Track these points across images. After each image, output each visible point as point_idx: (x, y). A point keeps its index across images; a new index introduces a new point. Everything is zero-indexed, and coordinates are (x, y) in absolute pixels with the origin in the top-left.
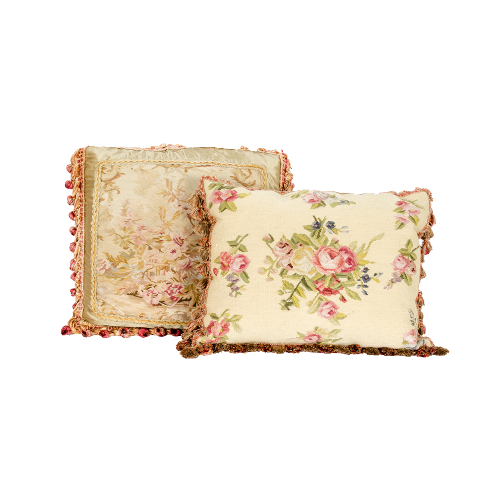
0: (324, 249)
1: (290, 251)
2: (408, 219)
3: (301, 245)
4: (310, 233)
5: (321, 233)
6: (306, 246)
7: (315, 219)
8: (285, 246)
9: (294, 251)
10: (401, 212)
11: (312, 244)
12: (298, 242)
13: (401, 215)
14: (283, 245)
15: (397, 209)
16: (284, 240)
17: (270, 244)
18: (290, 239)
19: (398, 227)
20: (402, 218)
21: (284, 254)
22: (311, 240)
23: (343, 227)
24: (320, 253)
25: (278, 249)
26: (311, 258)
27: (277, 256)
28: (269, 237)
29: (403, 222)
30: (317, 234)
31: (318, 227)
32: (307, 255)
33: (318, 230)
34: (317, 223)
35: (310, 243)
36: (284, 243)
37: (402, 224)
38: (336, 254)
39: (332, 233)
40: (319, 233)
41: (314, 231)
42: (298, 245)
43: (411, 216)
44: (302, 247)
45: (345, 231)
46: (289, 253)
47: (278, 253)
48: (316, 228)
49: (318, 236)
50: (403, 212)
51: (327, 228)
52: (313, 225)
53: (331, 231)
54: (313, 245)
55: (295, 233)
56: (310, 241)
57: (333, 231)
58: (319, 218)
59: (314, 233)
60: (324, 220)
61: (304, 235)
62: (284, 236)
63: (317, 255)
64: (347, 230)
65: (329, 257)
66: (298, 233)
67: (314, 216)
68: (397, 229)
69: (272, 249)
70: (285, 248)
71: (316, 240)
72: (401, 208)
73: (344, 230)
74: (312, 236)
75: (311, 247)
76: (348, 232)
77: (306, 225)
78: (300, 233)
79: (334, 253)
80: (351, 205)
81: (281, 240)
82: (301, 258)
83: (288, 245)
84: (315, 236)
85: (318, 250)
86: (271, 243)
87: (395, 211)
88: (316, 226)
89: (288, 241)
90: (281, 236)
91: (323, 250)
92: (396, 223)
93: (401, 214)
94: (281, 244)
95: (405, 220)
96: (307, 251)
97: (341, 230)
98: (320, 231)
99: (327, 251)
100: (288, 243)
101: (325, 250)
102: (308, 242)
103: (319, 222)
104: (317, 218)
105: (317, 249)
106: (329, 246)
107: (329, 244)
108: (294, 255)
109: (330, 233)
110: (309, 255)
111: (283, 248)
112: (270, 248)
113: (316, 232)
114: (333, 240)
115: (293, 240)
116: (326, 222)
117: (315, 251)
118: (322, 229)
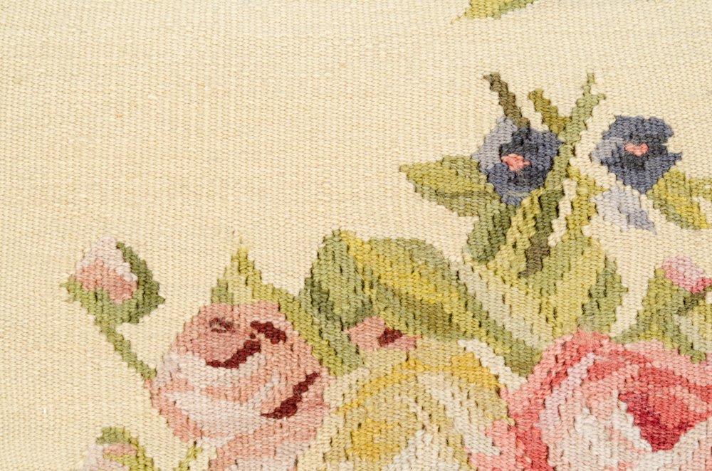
0: (588, 360)
1: (302, 387)
3: (389, 337)
4: (467, 224)
5: (558, 224)
6: (431, 342)
7: (508, 101)
8: (251, 348)
9: (334, 389)
11: (485, 324)
12: (365, 310)
14: (238, 342)
16: (242, 295)
17: (125, 329)
18: (295, 286)
21: (250, 415)
22: (475, 286)
24: (553, 400)
25: (195, 369)
26: (479, 445)
27: (189, 430)
28: (123, 269)
30: (521, 231)
31: (535, 177)
32: (436, 418)
33: (528, 200)
34: (523, 140)
35: (465, 320)
36: (244, 325)
38: (695, 404)
39: (655, 216)
40: (542, 227)
41: (496, 207)
42: (368, 333)
44: (395, 353)
46: (288, 408)
47: (195, 405)
48: (515, 180)
49: (537, 255)
51: (606, 178)
52: (491, 160)
53: (646, 202)
54: (495, 334)
55: (338, 235)
56: (467, 301)
57: (663, 206)
58: (536, 96)
59: (501, 225)
60: (585, 107)
61: (415, 250)
62: (243, 264)
63: (531, 414)
65: (634, 433)
66: (363, 230)
67: (495, 82)
69: (148, 375)
70: (252, 362)
71: (515, 293)
74: (486, 256)
75: (477, 347)
77: (432, 157)
78: (380, 233)
79: (678, 391)
81: (221, 291)
82: (393, 450)
83: (277, 336)
84: (505, 256)
85: (540, 373)
86: (132, 319)
88: (516, 162)
89: (283, 303)
90: (218, 265)
91: (577, 372)
94: (223, 326)
96: (440, 389)
98: (549, 208)
99: (615, 381)
100: (279, 323)
101: (596, 372)
102: (452, 304)
103: (538, 125)
104: (520, 89)
105: (522, 363)
106: (631, 335)
107: (626, 316)
108: (331, 423)
109: (638, 220)
110: (461, 423)
111: (234, 362)
112: (133, 362)
113: (517, 220)
114: (661, 279)
115: (317, 294)
116: (600, 121)
117: (512, 381)
118: (570, 186)
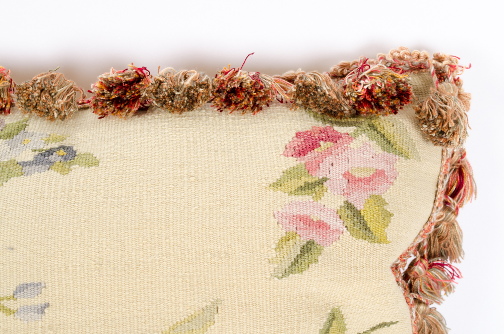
2: (335, 223)
10: (308, 187)
13: (305, 204)
15: (289, 174)
19: (286, 264)
20: (306, 221)
23: (22, 288)
29: (314, 236)
37: (308, 249)
43: (349, 206)
45: (26, 309)
50: (314, 187)
64: (38, 301)
68: (286, 274)
72: (310, 169)
73: (23, 301)
76: (42, 310)
80: (77, 170)
87: (277, 185)
92: (279, 247)
93: (307, 198)
95: (321, 225)
97: (11, 305)
